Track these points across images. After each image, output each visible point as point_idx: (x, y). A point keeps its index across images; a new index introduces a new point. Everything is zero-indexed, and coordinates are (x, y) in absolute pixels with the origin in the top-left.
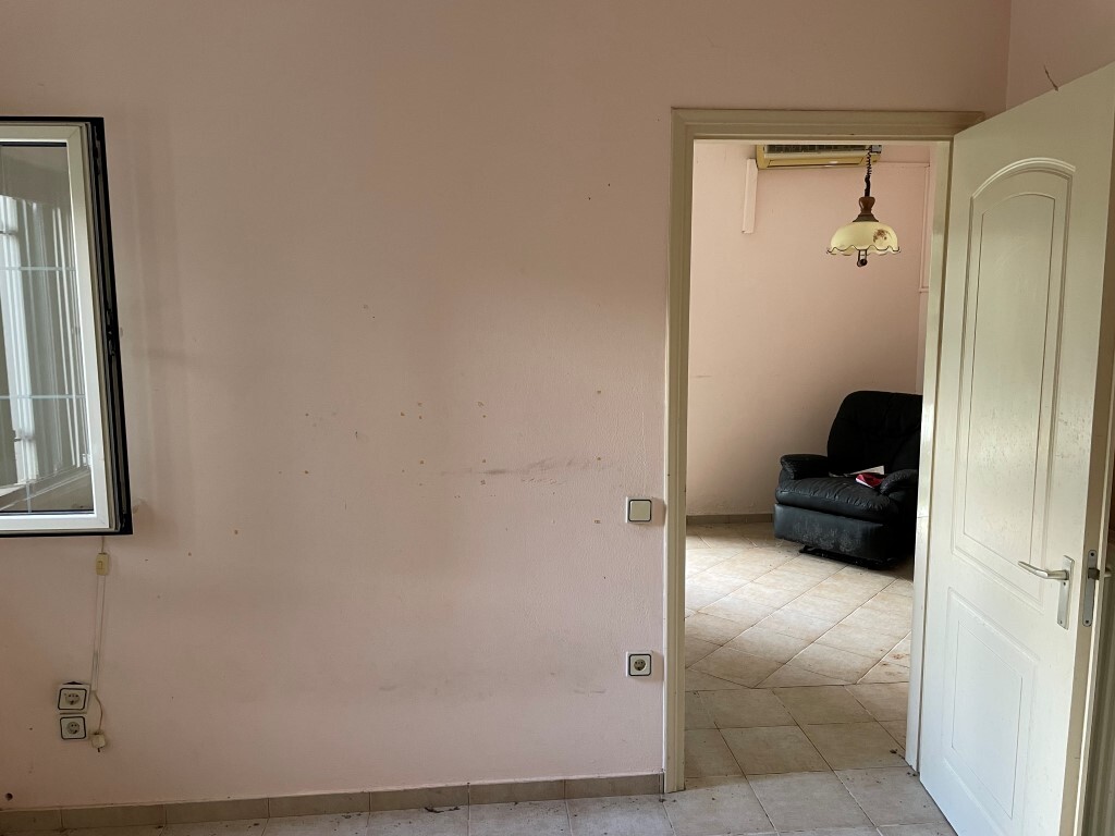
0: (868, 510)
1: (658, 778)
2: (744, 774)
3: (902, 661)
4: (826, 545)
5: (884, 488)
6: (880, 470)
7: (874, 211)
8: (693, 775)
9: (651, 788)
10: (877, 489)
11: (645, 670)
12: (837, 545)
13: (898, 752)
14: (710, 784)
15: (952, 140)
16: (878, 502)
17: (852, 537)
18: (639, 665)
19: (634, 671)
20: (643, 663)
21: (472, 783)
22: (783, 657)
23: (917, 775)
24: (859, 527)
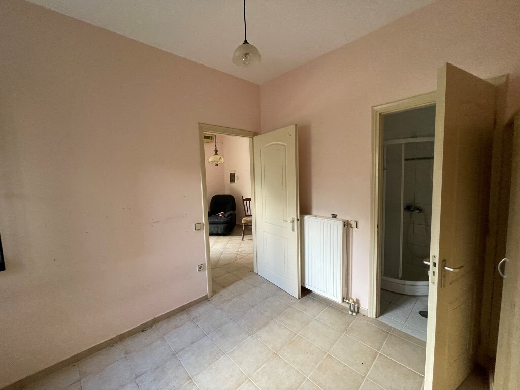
0: (224, 222)
1: (207, 295)
2: (224, 287)
3: (242, 253)
4: (215, 232)
5: (226, 216)
6: (223, 213)
7: (218, 153)
8: (214, 292)
9: (206, 299)
10: (225, 217)
11: (202, 268)
12: (218, 231)
13: (252, 271)
14: (218, 292)
15: (253, 138)
16: (226, 219)
17: (221, 229)
18: (200, 268)
19: (199, 270)
20: (201, 267)
21: (156, 317)
22: (218, 259)
23: (258, 274)
24: (222, 226)
